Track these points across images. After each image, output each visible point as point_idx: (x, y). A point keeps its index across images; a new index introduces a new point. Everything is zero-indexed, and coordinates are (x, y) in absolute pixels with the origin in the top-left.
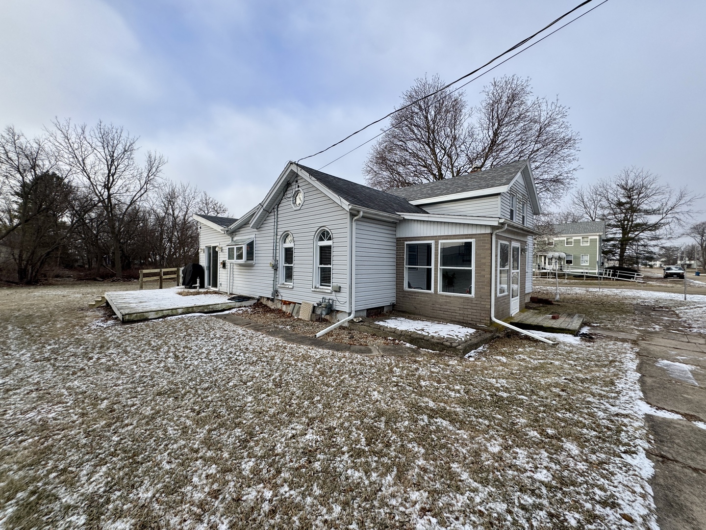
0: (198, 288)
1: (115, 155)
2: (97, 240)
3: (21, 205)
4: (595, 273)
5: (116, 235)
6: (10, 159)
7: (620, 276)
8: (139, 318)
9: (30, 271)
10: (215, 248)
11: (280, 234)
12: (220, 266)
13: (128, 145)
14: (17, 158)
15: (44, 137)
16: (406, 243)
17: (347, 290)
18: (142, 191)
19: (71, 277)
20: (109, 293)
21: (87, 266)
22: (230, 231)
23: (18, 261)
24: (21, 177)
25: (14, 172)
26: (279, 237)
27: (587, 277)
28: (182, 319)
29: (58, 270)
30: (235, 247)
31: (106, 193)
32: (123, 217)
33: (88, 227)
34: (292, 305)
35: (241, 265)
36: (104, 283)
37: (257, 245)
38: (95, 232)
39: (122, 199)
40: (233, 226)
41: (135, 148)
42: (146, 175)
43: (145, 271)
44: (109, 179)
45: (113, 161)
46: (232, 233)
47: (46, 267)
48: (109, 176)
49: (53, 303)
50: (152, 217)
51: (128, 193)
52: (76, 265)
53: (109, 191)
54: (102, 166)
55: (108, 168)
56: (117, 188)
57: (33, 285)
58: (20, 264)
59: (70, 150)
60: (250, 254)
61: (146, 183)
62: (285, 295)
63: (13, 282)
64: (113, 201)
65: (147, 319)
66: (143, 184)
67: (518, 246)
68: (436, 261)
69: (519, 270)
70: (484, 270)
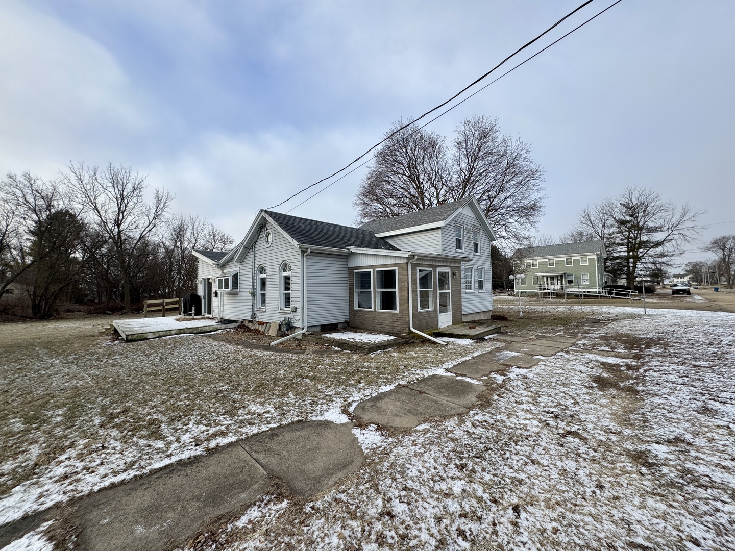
0: (193, 315)
1: (125, 193)
2: (107, 274)
3: (34, 243)
4: (595, 292)
5: (126, 269)
6: (27, 202)
7: (616, 294)
8: (139, 338)
9: (44, 306)
10: (209, 279)
11: (256, 266)
12: (213, 295)
13: (137, 183)
14: (33, 200)
15: (59, 179)
16: (355, 271)
17: (301, 310)
18: (151, 226)
19: (81, 311)
20: (118, 321)
21: (97, 301)
22: (221, 265)
23: (32, 297)
24: (37, 218)
25: (30, 213)
26: (256, 269)
27: (586, 296)
28: (175, 338)
29: (68, 305)
30: (223, 278)
31: (116, 230)
32: (133, 251)
33: (97, 261)
34: (265, 325)
35: (229, 294)
36: (113, 316)
37: (241, 277)
38: (105, 266)
39: (131, 234)
40: (222, 261)
41: (143, 186)
42: (154, 211)
43: (149, 302)
44: (119, 216)
45: (122, 199)
46: (222, 267)
47: (58, 303)
48: (119, 214)
49: (68, 333)
50: (162, 250)
51: (137, 229)
52: (86, 299)
53: (119, 228)
54: (112, 204)
55: (118, 204)
56: (126, 224)
57: (46, 319)
58: (34, 300)
59: (83, 190)
60: (236, 284)
61: (154, 218)
62: (261, 317)
63: (27, 317)
64: (123, 237)
65: (146, 339)
66: (151, 220)
67: (447, 271)
68: (374, 285)
69: (450, 291)
70: (404, 291)
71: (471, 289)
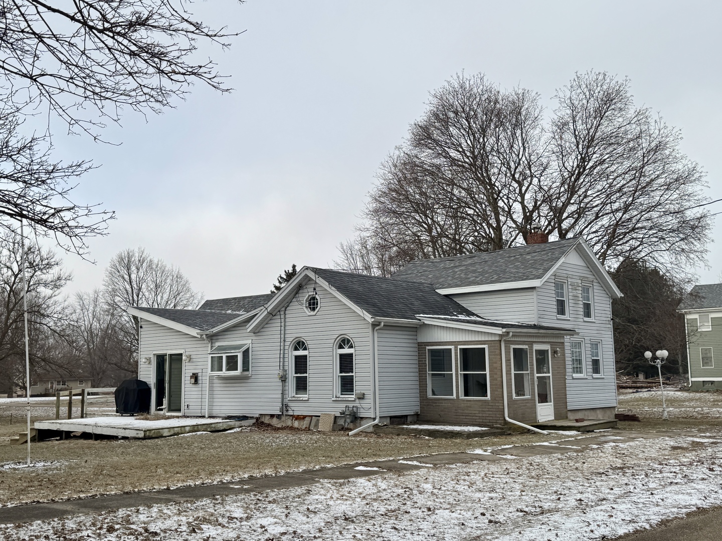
11: (288, 340)
12: (186, 381)
16: (428, 348)
17: (372, 396)
22: (211, 334)
26: (287, 344)
30: (224, 355)
34: (307, 419)
35: (232, 378)
37: (254, 353)
46: (211, 338)
62: (297, 409)
67: (546, 349)
68: (456, 366)
69: (550, 375)
70: (496, 374)
71: (581, 372)
